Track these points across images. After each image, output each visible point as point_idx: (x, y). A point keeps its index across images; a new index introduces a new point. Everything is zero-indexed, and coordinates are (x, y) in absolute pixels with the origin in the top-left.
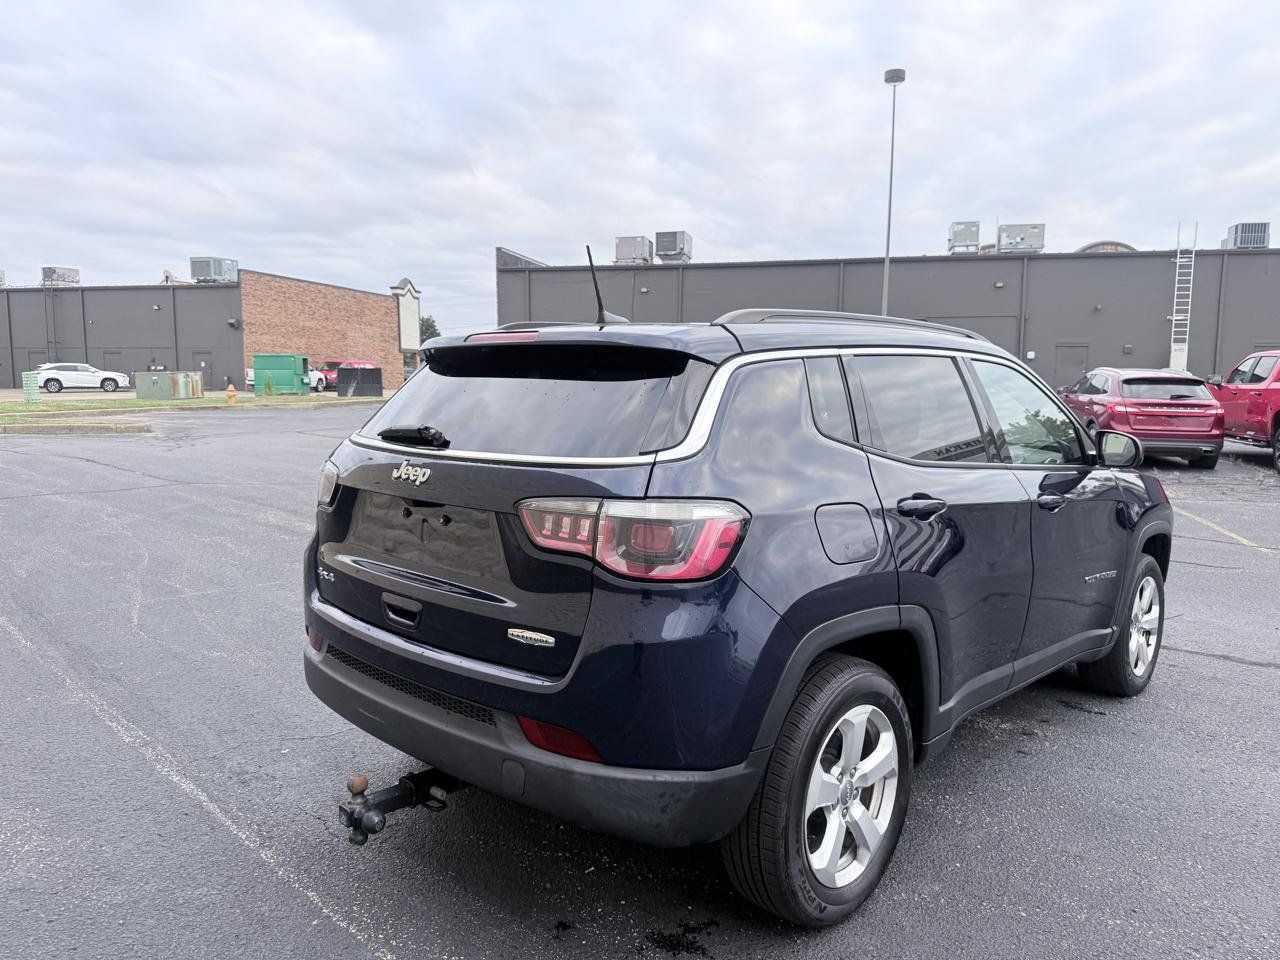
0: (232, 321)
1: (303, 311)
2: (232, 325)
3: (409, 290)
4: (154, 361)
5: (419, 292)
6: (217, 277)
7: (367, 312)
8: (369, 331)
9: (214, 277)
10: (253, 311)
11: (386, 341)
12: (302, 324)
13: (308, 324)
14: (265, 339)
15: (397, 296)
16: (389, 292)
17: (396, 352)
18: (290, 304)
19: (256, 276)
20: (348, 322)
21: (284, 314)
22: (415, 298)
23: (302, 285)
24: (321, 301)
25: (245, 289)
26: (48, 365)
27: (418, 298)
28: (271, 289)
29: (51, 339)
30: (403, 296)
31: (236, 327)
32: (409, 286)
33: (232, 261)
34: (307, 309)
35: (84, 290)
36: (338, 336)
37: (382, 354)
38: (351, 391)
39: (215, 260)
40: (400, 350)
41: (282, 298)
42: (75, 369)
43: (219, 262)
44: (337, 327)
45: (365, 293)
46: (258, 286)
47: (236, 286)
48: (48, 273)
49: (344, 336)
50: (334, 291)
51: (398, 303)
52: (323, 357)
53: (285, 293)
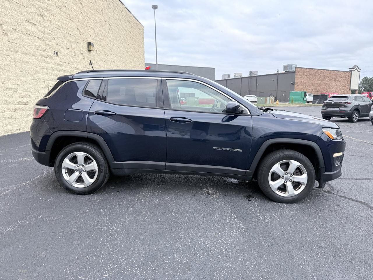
0: (292, 82)
1: (315, 79)
2: (292, 83)
3: (356, 69)
4: (271, 94)
5: (361, 69)
6: (290, 70)
7: (338, 77)
8: (338, 83)
9: (289, 70)
10: (299, 79)
11: (345, 86)
12: (314, 82)
13: (316, 82)
14: (301, 87)
15: (351, 71)
16: (349, 70)
17: (348, 89)
18: (311, 76)
19: (301, 69)
20: (331, 81)
21: (308, 80)
22: (358, 71)
23: (316, 70)
24: (322, 75)
25: (297, 73)
26: (246, 96)
27: (360, 71)
28: (305, 72)
29: (249, 89)
30: (354, 71)
31: (293, 84)
32: (357, 67)
33: (295, 65)
34: (317, 78)
35: (257, 76)
36: (326, 86)
37: (342, 91)
38: (317, 102)
39: (290, 65)
40: (350, 89)
41: (309, 75)
42: (252, 97)
43: (291, 66)
44: (326, 83)
45: (338, 71)
46: (301, 72)
47: (294, 72)
48: (251, 73)
49: (329, 86)
50: (327, 71)
51: (351, 74)
52: (320, 92)
53: (309, 73)
